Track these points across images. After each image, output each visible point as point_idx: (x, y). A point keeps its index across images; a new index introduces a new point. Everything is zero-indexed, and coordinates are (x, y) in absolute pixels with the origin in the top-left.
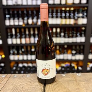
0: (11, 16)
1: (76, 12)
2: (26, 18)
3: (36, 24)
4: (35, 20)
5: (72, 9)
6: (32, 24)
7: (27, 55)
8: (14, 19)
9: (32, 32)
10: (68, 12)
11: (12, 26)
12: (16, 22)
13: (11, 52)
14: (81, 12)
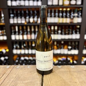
0: (15, 15)
1: (72, 12)
2: (28, 17)
3: (37, 22)
4: (36, 19)
5: (68, 9)
6: (33, 23)
7: (28, 49)
8: (17, 18)
9: (33, 30)
10: (64, 12)
11: (15, 24)
12: (19, 20)
13: (15, 47)
14: (76, 12)
